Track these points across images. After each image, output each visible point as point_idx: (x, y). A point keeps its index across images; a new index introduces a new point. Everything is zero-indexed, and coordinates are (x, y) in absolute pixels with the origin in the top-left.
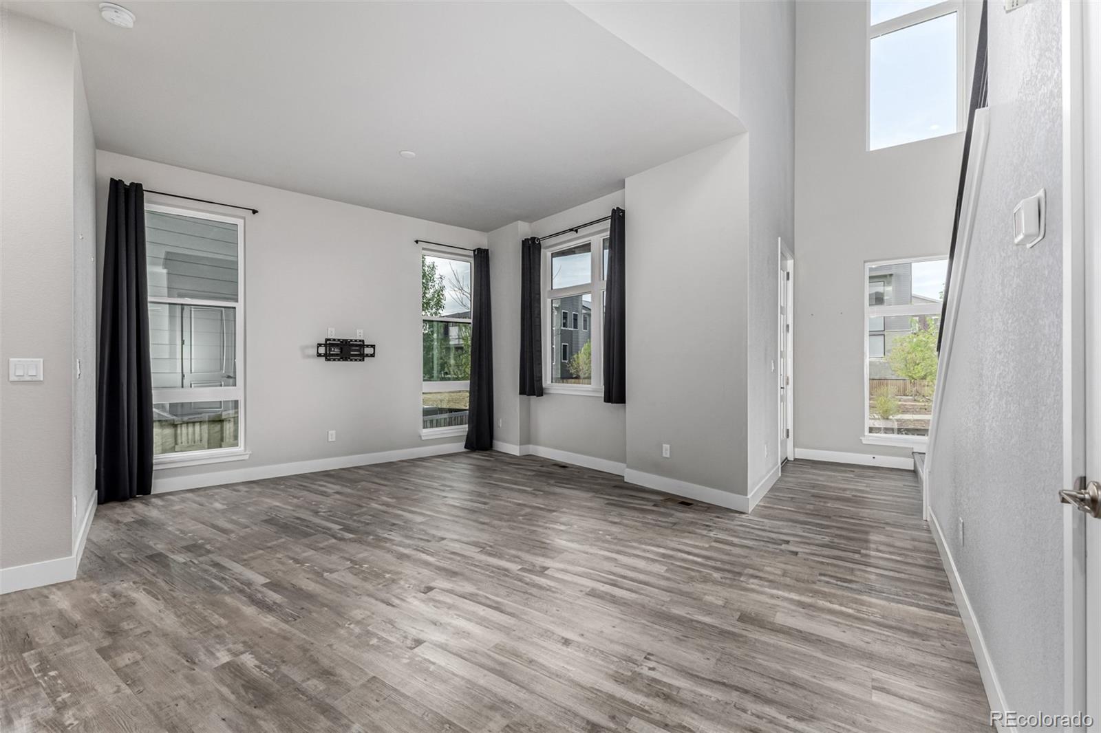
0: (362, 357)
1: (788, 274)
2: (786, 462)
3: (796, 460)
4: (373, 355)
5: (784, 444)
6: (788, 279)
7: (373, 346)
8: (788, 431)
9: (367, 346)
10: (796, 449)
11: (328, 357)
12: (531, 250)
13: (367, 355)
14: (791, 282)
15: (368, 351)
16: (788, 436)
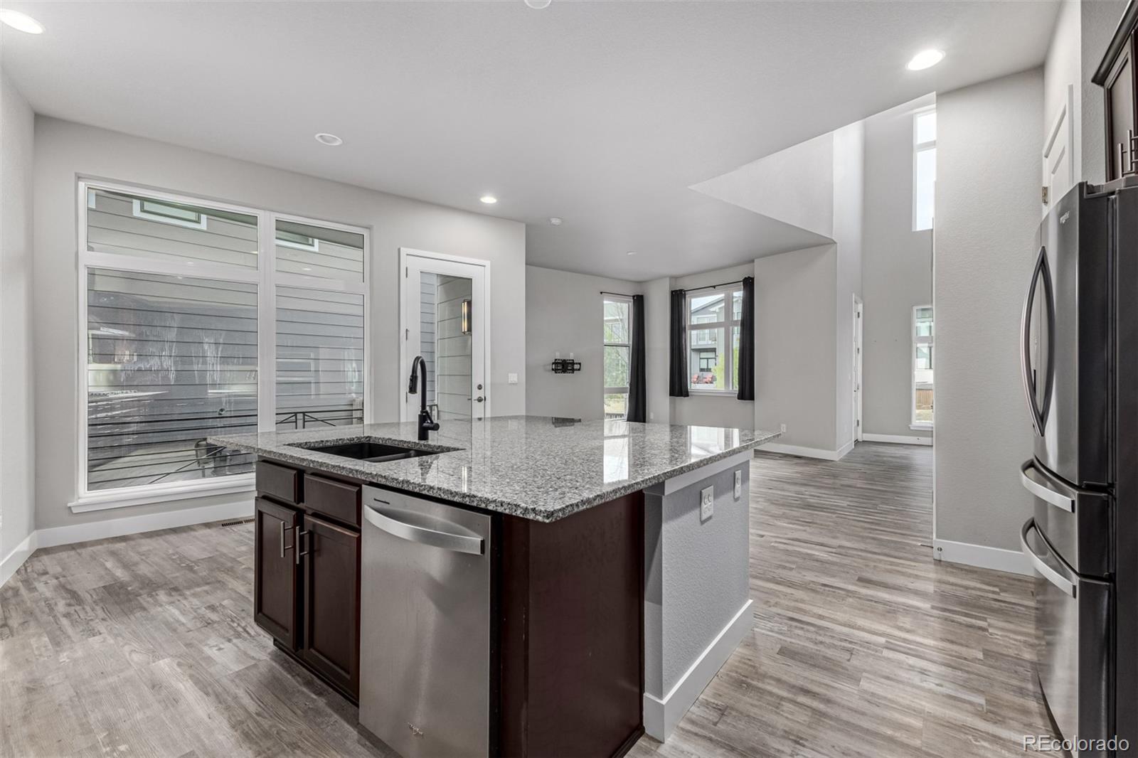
0: (573, 370)
1: (859, 313)
2: (857, 442)
3: (863, 441)
4: (579, 370)
5: (856, 432)
6: (859, 316)
7: (580, 364)
8: (858, 421)
9: (577, 363)
10: (864, 434)
11: (556, 370)
12: (678, 298)
13: (576, 370)
14: (860, 319)
15: (576, 367)
16: (858, 425)
